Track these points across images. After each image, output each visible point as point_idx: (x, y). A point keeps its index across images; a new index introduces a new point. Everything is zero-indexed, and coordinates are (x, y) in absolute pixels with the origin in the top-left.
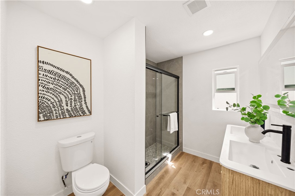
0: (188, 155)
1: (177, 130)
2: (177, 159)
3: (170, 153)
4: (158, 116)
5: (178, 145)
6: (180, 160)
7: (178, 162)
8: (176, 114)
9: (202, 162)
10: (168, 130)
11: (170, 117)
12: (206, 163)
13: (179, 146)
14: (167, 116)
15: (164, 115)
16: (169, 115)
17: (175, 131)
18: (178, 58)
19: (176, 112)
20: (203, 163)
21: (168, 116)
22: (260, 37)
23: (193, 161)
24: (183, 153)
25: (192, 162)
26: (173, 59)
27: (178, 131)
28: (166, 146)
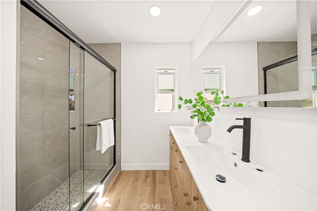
0: (128, 172)
1: (114, 144)
2: (113, 187)
3: (101, 184)
4: (74, 129)
5: (115, 163)
6: (118, 185)
7: (115, 191)
8: (112, 121)
9: (145, 177)
10: (98, 149)
11: (100, 128)
12: (149, 176)
13: (116, 165)
14: (95, 125)
15: (88, 126)
16: (100, 124)
17: (111, 147)
18: (115, 44)
19: (112, 118)
20: (147, 177)
21: (98, 126)
22: (191, 43)
23: (135, 179)
24: (121, 173)
25: (134, 181)
26: (107, 44)
27: (115, 146)
28: (96, 172)
